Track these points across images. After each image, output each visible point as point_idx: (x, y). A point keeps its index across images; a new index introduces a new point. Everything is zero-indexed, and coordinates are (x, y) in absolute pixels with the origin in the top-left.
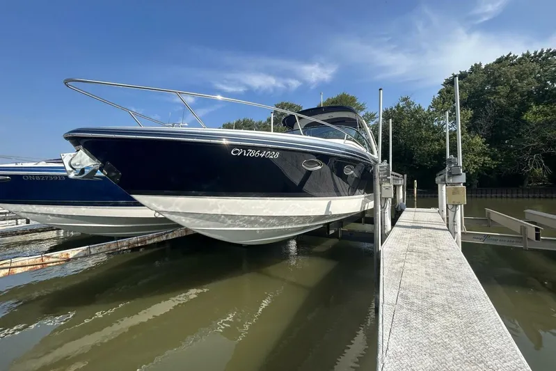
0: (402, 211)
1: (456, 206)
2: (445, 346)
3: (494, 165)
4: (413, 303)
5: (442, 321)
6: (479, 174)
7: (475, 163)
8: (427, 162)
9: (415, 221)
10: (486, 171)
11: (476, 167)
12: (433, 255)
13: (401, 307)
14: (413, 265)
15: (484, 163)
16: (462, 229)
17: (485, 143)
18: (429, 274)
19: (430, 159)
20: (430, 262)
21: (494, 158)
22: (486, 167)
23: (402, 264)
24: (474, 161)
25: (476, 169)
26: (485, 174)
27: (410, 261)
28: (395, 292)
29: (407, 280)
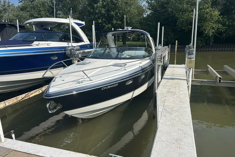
0: (167, 67)
1: (190, 69)
2: (174, 119)
3: (223, 29)
4: (167, 111)
5: (175, 114)
6: (215, 36)
7: (213, 28)
8: (185, 27)
9: (173, 75)
10: (218, 33)
11: (213, 31)
12: (177, 93)
13: (164, 112)
14: (169, 98)
15: (218, 29)
16: (192, 78)
17: (220, 15)
18: (174, 101)
19: (187, 25)
20: (175, 96)
21: (224, 25)
22: (219, 31)
23: (165, 98)
24: (212, 27)
25: (213, 33)
26: (218, 35)
27: (168, 96)
28: (162, 108)
29: (166, 104)
